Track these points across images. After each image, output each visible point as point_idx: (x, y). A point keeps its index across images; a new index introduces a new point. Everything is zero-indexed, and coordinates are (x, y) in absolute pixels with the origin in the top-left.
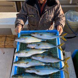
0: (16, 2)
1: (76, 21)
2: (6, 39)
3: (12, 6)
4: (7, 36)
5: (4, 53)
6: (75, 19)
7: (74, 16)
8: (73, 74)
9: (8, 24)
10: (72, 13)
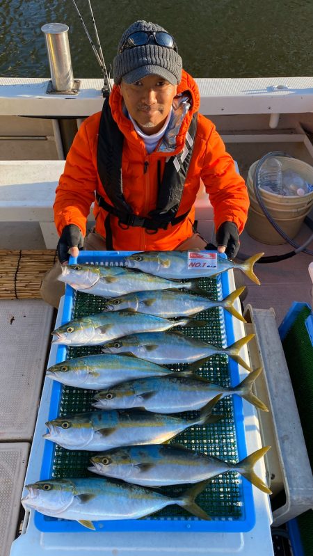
0: (59, 119)
1: (295, 193)
2: (21, 265)
3: (44, 138)
4: (24, 252)
5: (12, 320)
6: (292, 187)
7: (284, 174)
8: (284, 391)
9: (30, 204)
10: (279, 163)
